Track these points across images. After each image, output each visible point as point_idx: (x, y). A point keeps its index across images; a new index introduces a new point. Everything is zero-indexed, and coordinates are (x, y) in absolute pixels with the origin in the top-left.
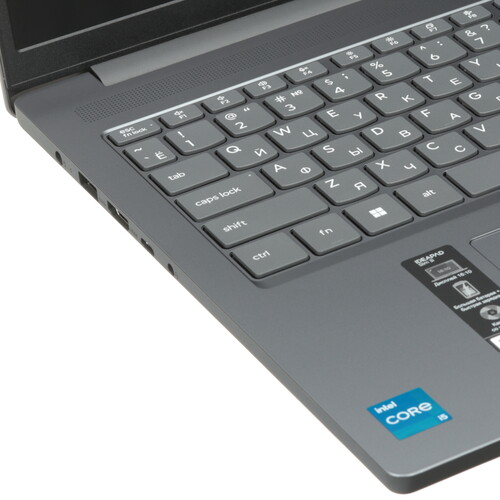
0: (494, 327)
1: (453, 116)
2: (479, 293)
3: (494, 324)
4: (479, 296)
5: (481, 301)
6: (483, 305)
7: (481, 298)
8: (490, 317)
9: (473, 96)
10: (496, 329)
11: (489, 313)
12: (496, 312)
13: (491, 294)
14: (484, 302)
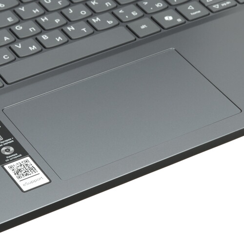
0: (7, 159)
1: (6, 38)
2: (2, 139)
3: (7, 157)
4: (2, 141)
5: (2, 144)
6: (4, 146)
7: (3, 142)
8: (6, 153)
9: (18, 28)
10: (8, 160)
11: (6, 150)
12: (9, 150)
13: (9, 140)
14: (4, 144)
